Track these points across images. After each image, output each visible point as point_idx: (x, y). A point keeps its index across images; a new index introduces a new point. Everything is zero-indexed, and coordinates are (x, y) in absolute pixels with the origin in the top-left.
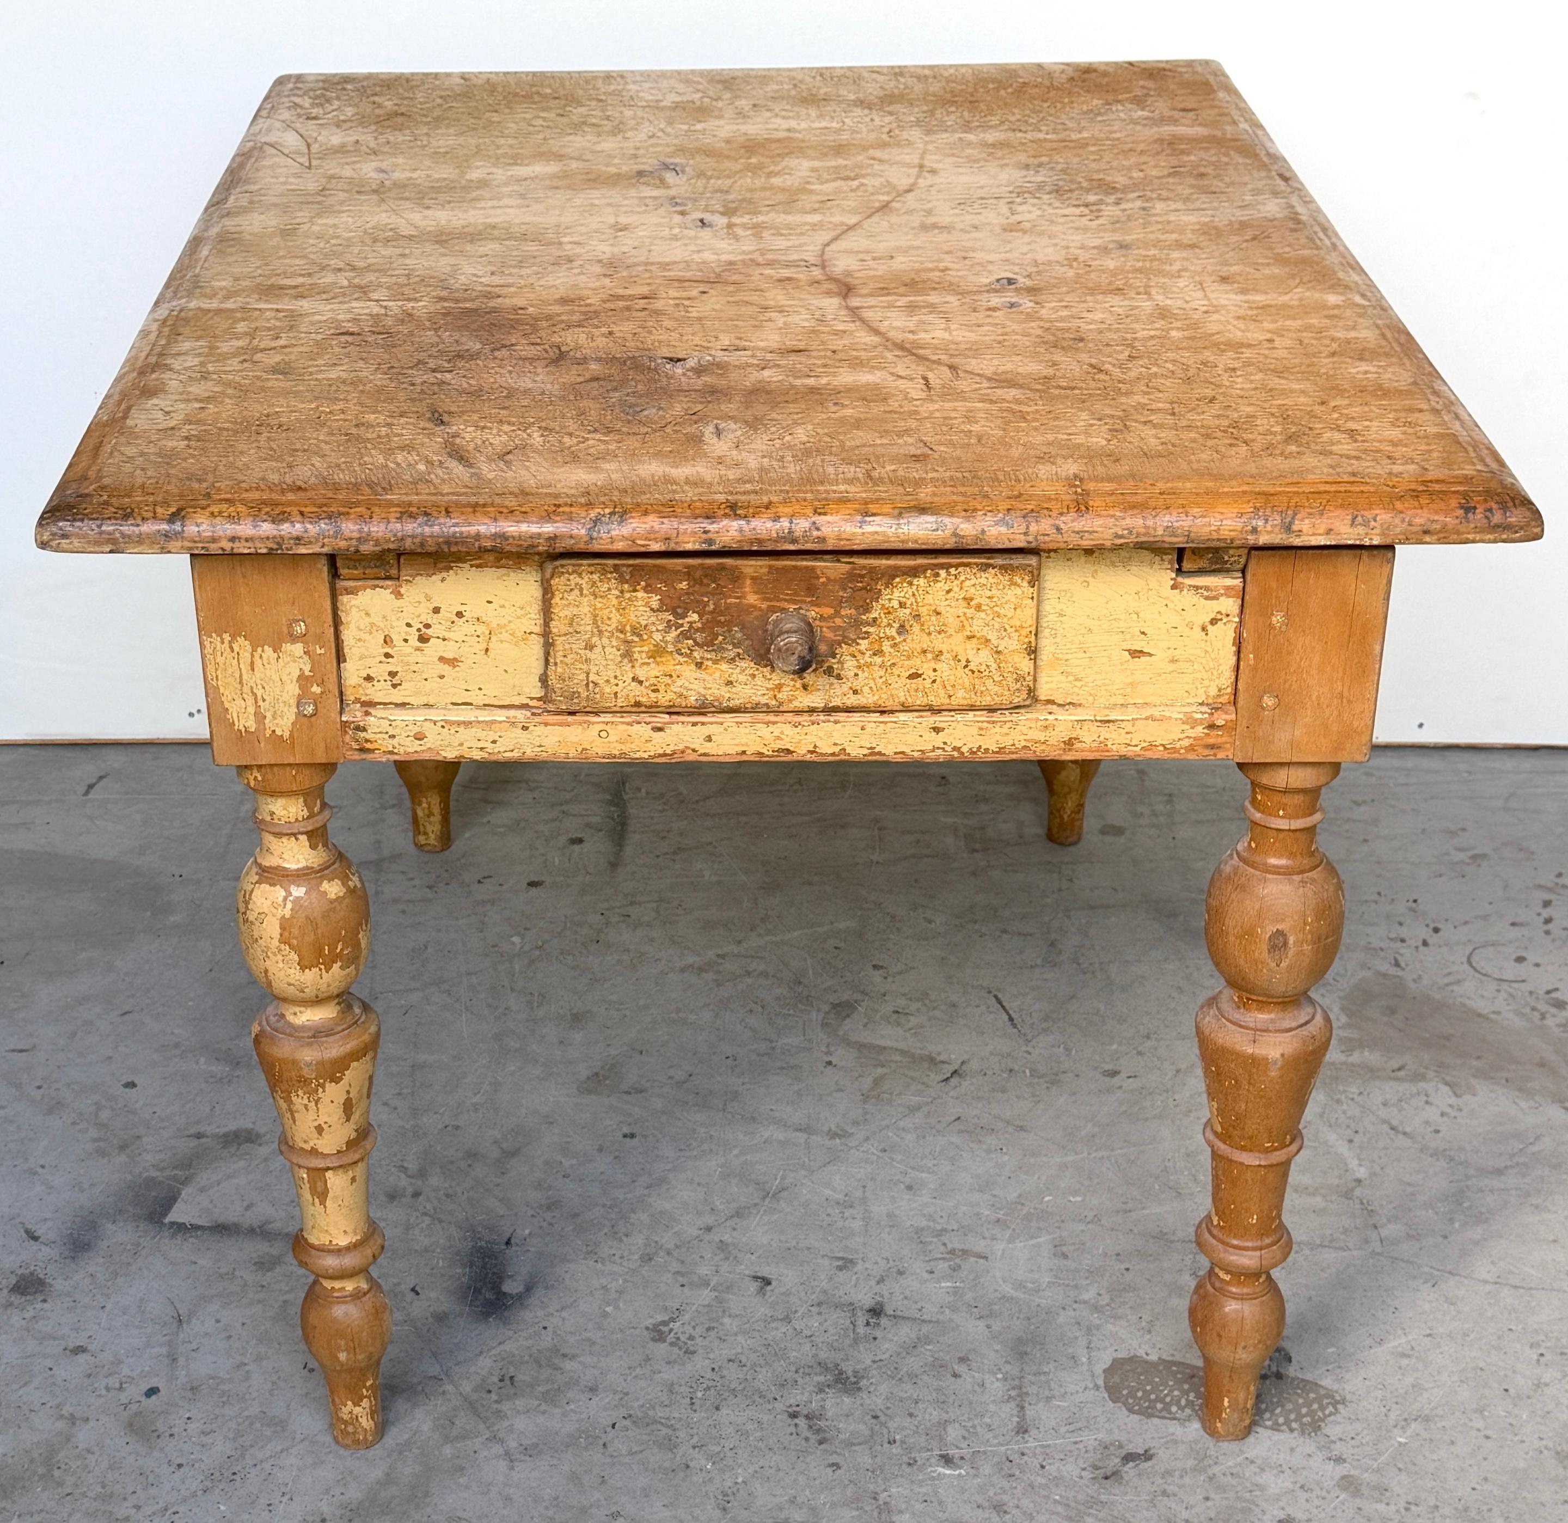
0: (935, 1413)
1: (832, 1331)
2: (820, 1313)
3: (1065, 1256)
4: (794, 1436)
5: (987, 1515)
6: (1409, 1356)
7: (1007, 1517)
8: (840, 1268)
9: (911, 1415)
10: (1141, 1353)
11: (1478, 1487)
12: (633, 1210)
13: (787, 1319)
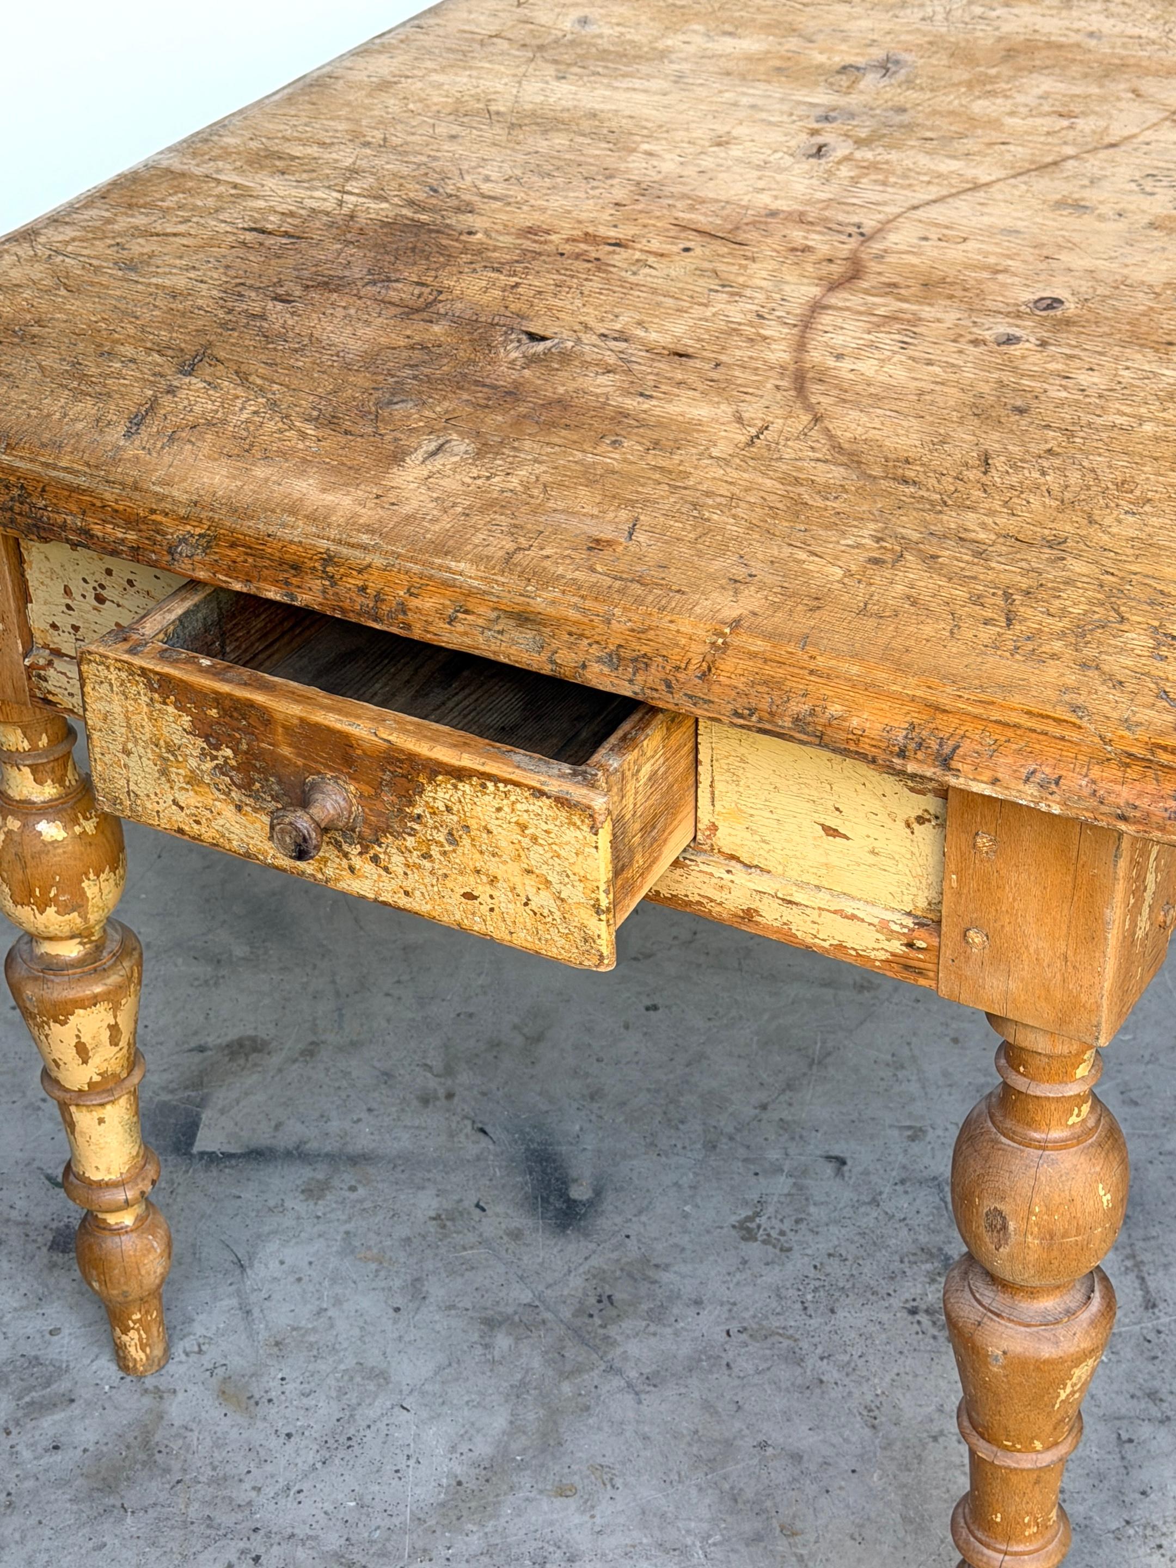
1: (924, 1212)
2: (906, 1192)
4: (921, 1336)
5: (1143, 1406)
7: (1165, 1405)
8: (912, 1139)
12: (680, 1093)
13: (875, 1202)
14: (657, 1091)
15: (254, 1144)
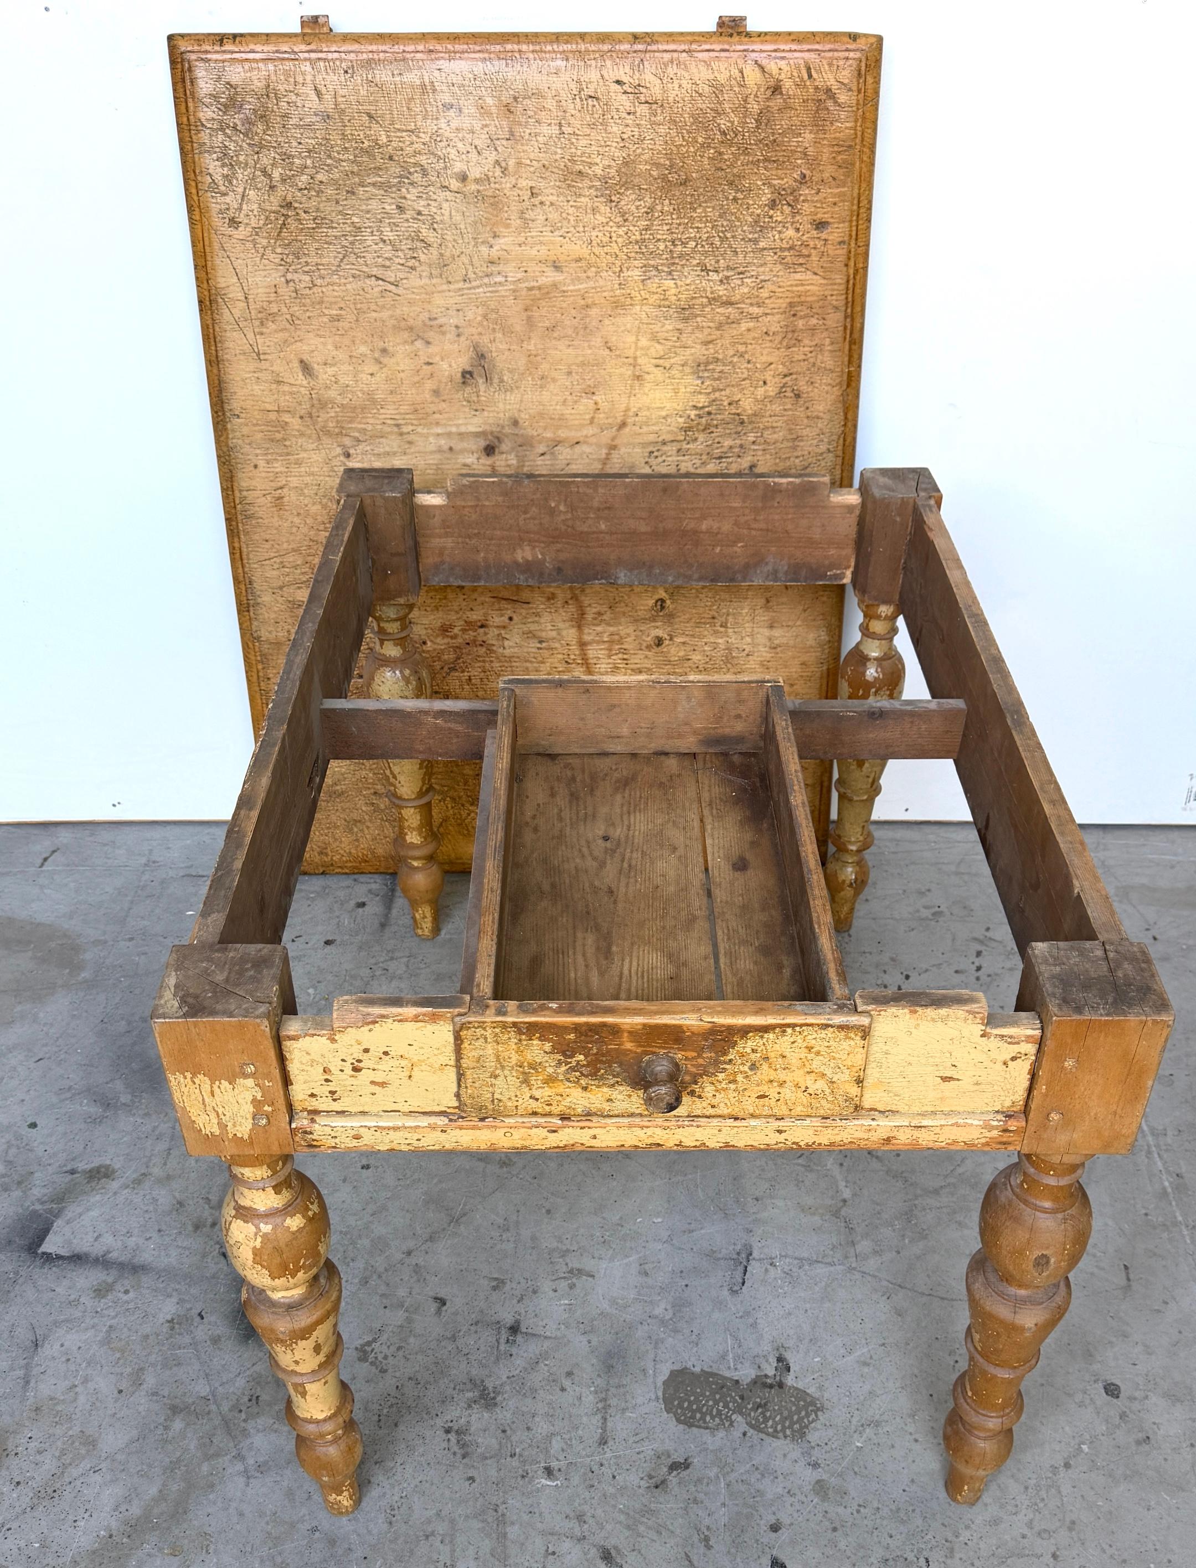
0: (545, 1426)
1: (483, 1348)
2: (476, 1332)
3: (646, 1274)
4: (446, 1451)
5: (571, 1526)
6: (868, 1365)
7: (586, 1526)
8: (495, 1288)
9: (528, 1429)
10: (689, 1365)
11: (907, 1489)
12: (360, 1237)
13: (454, 1338)
14: (346, 1234)
15: (78, 1250)
